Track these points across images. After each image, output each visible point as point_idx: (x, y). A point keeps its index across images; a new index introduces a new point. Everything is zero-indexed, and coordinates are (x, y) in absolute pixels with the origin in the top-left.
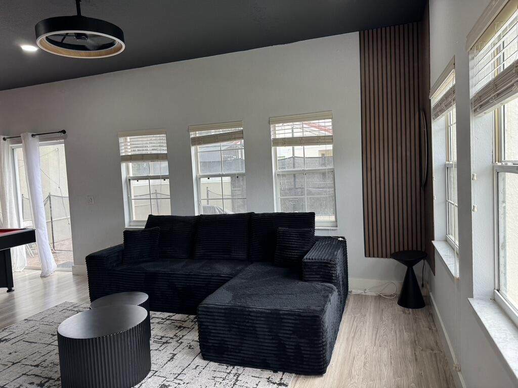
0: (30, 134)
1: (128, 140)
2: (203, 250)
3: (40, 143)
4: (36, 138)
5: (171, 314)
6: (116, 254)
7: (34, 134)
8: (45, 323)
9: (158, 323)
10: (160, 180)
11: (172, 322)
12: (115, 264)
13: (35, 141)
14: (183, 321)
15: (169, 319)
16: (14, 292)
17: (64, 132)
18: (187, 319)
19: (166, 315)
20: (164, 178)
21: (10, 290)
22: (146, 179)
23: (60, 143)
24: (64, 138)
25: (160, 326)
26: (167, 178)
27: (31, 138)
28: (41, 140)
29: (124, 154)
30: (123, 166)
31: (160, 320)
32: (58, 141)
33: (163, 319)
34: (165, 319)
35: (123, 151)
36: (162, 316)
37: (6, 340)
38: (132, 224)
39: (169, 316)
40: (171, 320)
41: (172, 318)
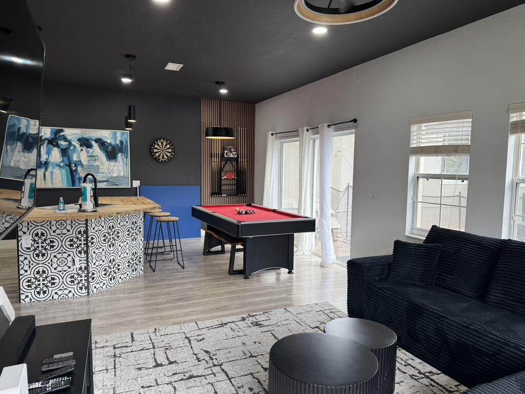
0: (326, 125)
1: (423, 128)
2: (501, 294)
3: (334, 133)
4: (331, 128)
5: (434, 370)
6: (381, 267)
7: (330, 124)
8: (298, 320)
9: (412, 376)
10: (455, 181)
11: (431, 385)
12: (377, 278)
13: (330, 132)
14: (447, 390)
15: (427, 377)
16: (293, 275)
17: (355, 121)
18: (456, 389)
19: (427, 368)
20: (462, 178)
21: (290, 272)
22: (438, 178)
23: (351, 133)
24: (355, 128)
25: (412, 382)
26: (467, 179)
27: (326, 128)
28: (336, 130)
29: (414, 146)
30: (412, 160)
31: (416, 373)
32: (350, 131)
33: (420, 373)
34: (424, 374)
35: (415, 142)
36: (420, 367)
37: (260, 325)
38: (414, 231)
39: (429, 372)
40: (432, 380)
41: (433, 377)
